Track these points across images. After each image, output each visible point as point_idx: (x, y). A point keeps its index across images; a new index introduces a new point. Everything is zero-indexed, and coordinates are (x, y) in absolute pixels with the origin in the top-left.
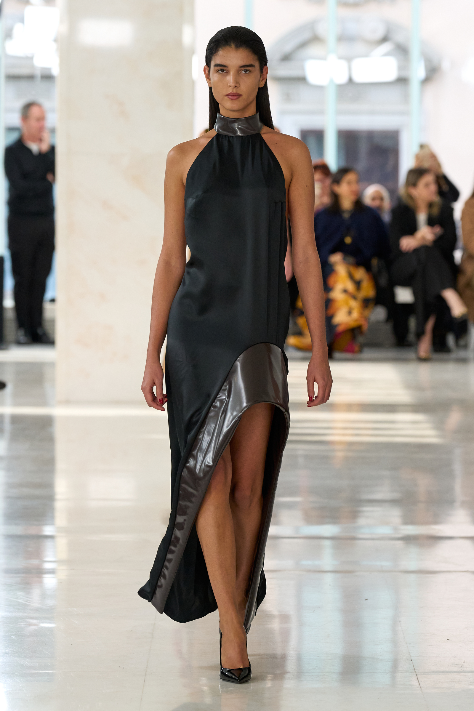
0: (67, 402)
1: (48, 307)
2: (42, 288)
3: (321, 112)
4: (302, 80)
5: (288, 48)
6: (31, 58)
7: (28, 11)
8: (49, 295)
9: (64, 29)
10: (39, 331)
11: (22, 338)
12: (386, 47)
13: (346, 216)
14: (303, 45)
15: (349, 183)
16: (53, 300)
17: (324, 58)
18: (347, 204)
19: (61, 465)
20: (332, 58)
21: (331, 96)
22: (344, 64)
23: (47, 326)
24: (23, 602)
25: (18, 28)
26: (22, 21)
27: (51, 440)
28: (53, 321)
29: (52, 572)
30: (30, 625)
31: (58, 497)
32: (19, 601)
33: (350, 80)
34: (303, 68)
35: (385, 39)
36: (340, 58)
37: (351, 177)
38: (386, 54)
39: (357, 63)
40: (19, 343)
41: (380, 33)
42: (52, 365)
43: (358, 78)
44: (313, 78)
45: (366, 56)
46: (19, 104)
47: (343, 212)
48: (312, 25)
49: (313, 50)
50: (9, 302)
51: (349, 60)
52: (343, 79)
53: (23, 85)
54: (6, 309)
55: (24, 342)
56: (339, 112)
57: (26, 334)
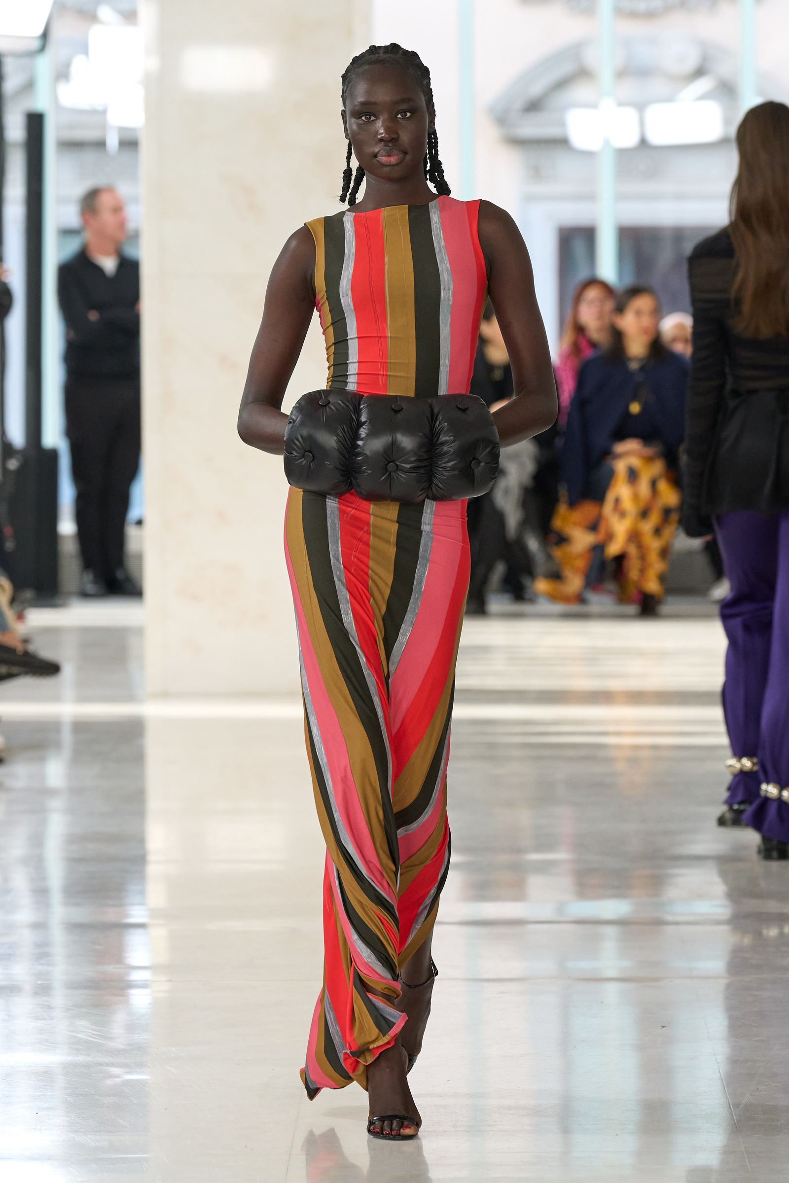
0: (165, 695)
1: (131, 531)
2: (123, 502)
3: (591, 197)
4: (562, 142)
5: (537, 89)
6: (104, 112)
7: (95, 33)
8: (134, 513)
9: (153, 63)
10: (120, 575)
11: (90, 588)
12: (704, 85)
13: (634, 366)
14: (562, 84)
15: (638, 313)
16: (139, 523)
17: (594, 106)
18: (636, 347)
19: (155, 802)
20: (608, 104)
21: (606, 168)
22: (631, 113)
23: (131, 564)
24: (85, 1037)
25: (78, 64)
26: (85, 51)
27: (139, 758)
28: (140, 557)
29: (144, 985)
30: (111, 1076)
31: (151, 857)
32: (79, 1035)
33: (643, 142)
34: (563, 124)
35: (699, 72)
36: (621, 104)
37: (643, 303)
38: (703, 97)
39: (653, 112)
40: (85, 595)
41: (691, 63)
42: (139, 631)
43: (656, 138)
44: (579, 138)
45: (670, 99)
46: (79, 189)
47: (629, 359)
48: (575, 51)
49: (580, 92)
50: (67, 526)
51: (640, 107)
52: (631, 140)
53: (89, 157)
54: (63, 537)
55: (93, 593)
56: (621, 197)
57: (95, 581)
